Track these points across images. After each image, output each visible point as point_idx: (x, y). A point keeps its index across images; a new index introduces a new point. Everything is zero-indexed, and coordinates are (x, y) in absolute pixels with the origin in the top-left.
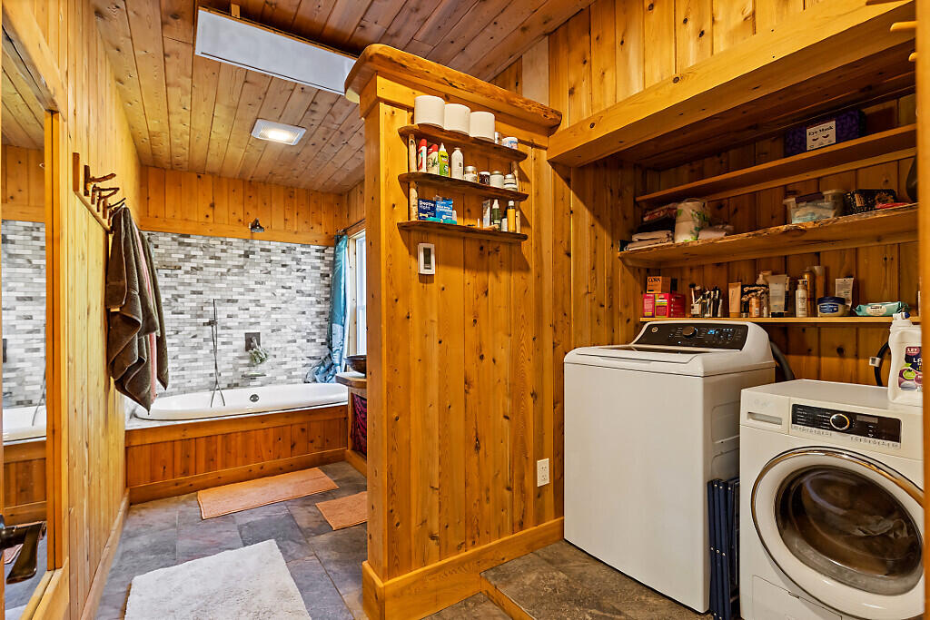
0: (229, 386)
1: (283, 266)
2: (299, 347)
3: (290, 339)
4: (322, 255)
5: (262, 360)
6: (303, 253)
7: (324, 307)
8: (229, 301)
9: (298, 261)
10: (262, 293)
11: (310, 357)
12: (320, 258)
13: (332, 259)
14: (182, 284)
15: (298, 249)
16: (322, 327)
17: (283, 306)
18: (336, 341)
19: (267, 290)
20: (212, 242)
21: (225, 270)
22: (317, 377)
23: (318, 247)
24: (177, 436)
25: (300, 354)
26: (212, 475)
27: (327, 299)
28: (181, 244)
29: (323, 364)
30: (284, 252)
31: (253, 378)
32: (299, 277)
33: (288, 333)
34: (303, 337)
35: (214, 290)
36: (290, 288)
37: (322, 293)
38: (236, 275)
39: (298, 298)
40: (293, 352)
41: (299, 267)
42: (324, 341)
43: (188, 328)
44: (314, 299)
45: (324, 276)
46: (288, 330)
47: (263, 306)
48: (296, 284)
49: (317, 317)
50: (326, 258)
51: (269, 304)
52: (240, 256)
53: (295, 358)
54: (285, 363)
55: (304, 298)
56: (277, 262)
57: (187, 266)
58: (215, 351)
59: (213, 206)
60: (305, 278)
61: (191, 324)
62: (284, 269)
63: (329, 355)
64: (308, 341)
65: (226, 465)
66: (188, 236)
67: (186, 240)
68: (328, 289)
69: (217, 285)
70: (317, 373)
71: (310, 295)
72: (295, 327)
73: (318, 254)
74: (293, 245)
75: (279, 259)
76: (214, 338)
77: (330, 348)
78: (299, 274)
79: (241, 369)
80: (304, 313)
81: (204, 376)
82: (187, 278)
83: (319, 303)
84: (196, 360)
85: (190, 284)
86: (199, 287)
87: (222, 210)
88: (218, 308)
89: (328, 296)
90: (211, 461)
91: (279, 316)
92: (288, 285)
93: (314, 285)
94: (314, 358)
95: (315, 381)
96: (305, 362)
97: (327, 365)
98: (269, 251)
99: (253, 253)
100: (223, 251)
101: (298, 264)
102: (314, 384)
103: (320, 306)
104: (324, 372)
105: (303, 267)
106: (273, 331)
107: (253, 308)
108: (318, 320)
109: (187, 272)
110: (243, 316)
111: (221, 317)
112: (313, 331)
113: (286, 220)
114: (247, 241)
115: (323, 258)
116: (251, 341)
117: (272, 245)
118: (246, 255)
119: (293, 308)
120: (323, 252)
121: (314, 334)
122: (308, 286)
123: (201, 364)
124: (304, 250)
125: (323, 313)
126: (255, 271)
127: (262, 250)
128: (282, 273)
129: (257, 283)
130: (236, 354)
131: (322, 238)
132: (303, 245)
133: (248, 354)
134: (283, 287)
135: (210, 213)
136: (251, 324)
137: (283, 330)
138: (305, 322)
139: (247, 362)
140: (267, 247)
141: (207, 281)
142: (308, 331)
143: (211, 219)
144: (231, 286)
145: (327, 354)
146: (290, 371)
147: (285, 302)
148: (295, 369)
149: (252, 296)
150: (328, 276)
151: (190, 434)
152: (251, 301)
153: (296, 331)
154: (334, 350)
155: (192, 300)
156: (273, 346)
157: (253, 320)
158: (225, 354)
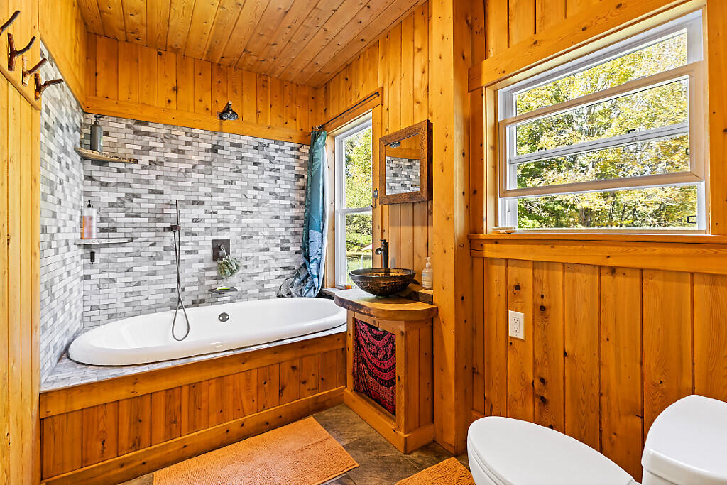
0: (195, 304)
1: (256, 164)
2: (272, 256)
3: (262, 246)
4: (297, 153)
5: (232, 272)
6: (276, 150)
7: (300, 211)
8: (194, 202)
9: (272, 159)
10: (232, 195)
11: (283, 268)
12: (294, 157)
13: (307, 158)
14: (139, 181)
15: (271, 146)
16: (296, 233)
17: (255, 209)
18: (313, 250)
19: (237, 192)
20: (174, 132)
21: (190, 166)
22: (292, 290)
23: (292, 145)
24: (123, 393)
25: (273, 264)
26: (175, 444)
27: (301, 203)
28: (137, 132)
29: (298, 275)
30: (256, 148)
31: (222, 292)
32: (272, 177)
33: (260, 241)
34: (277, 245)
35: (178, 190)
36: (262, 189)
37: (297, 196)
38: (202, 172)
39: (272, 201)
40: (265, 262)
41: (271, 166)
42: (298, 249)
43: (145, 235)
44: (288, 202)
45: (299, 177)
46: (260, 237)
47: (233, 209)
48: (269, 186)
49: (292, 222)
50: (301, 157)
51: (240, 207)
52: (207, 150)
53: (268, 269)
54: (257, 274)
55: (277, 201)
56: (249, 159)
57: (145, 160)
58: (178, 262)
59: (176, 89)
60: (278, 178)
61: (149, 230)
62: (256, 168)
63: (305, 265)
64: (282, 249)
65: (193, 427)
66: (146, 124)
67: (144, 129)
68: (303, 192)
69: (180, 184)
70: (292, 285)
71: (283, 198)
72: (267, 234)
73: (293, 153)
74: (266, 141)
75: (251, 156)
76: (177, 246)
77: (307, 257)
78: (272, 174)
79: (207, 283)
80: (277, 218)
81: (164, 291)
82: (144, 174)
83: (293, 206)
84: (155, 273)
85: (148, 182)
86: (159, 185)
87: (186, 94)
88: (182, 211)
89: (303, 199)
90: (173, 424)
91: (250, 221)
92: (261, 185)
93: (288, 187)
94: (288, 268)
95: (290, 294)
96: (278, 273)
97: (302, 277)
98: (240, 146)
99: (222, 148)
100: (188, 143)
101: (271, 162)
102: (288, 299)
103: (294, 210)
104: (299, 284)
105: (277, 167)
106: (244, 238)
107: (222, 212)
108: (292, 225)
109: (144, 167)
110: (210, 221)
111: (185, 222)
112: (287, 238)
113: (258, 112)
114: (215, 133)
115: (298, 157)
116: (220, 249)
117: (243, 140)
118: (214, 150)
119: (266, 212)
120: (298, 150)
121: (288, 241)
122: (282, 187)
123: (161, 277)
124: (277, 147)
125: (297, 218)
126: (224, 169)
127: (233, 145)
128: (254, 172)
129: (226, 182)
130: (203, 265)
131: (297, 135)
132: (277, 142)
133: (215, 264)
134: (255, 188)
135: (173, 97)
136: (220, 230)
137: (255, 237)
138: (278, 228)
139: (214, 273)
140: (238, 142)
141: (168, 179)
142: (282, 238)
143: (173, 105)
144: (197, 185)
145: (301, 263)
146: (261, 283)
147: (257, 205)
148: (268, 282)
149: (220, 198)
150: (303, 177)
151: (143, 389)
152: (219, 203)
153: (269, 238)
154: (311, 259)
155: (150, 201)
156: (244, 255)
157: (221, 225)
158: (190, 264)
